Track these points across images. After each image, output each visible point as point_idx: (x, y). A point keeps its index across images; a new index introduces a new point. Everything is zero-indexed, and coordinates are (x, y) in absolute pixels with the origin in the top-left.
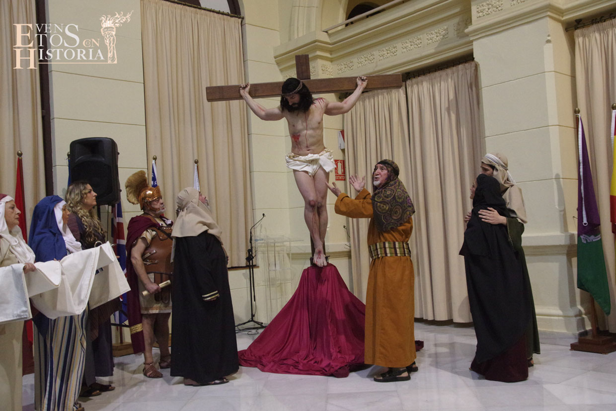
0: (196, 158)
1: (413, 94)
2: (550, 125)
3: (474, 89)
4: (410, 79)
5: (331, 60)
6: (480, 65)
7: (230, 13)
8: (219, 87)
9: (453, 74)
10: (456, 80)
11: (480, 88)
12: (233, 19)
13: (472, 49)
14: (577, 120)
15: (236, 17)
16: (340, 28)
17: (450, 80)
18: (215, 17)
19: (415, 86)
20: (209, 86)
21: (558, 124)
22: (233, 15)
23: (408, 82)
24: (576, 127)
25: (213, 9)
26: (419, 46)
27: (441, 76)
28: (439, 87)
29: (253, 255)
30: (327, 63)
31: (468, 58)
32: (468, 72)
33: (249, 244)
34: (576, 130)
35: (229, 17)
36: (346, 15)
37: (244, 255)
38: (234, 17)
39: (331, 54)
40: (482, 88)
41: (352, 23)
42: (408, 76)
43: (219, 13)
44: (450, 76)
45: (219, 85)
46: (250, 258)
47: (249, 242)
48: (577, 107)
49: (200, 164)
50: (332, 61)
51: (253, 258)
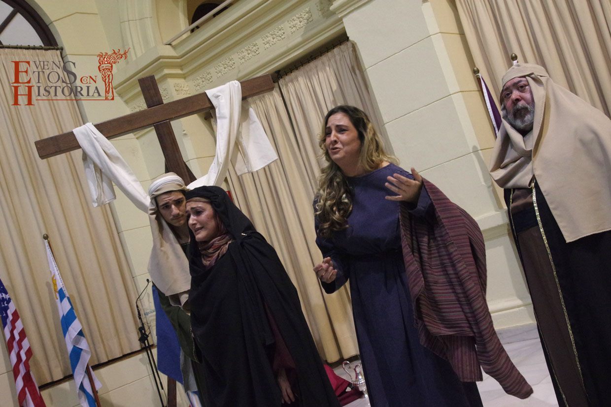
0: (44, 232)
1: (290, 93)
2: (451, 93)
3: (357, 72)
4: (282, 78)
5: (184, 76)
6: (357, 44)
7: (43, 45)
8: (51, 138)
9: (330, 60)
10: (335, 67)
11: (364, 70)
12: (49, 52)
13: (344, 27)
14: (478, 80)
15: (52, 49)
16: (184, 36)
17: (328, 68)
18: (24, 55)
19: (290, 85)
20: (38, 139)
21: (459, 90)
22: (48, 47)
23: (281, 82)
24: (480, 89)
25: (19, 45)
26: (283, 37)
27: (316, 67)
28: (317, 79)
29: (147, 333)
30: (181, 81)
31: (342, 39)
32: (346, 54)
33: (139, 320)
34: (481, 92)
35: (44, 51)
36: (189, 19)
37: (135, 337)
38: (50, 49)
39: (182, 70)
40: (366, 69)
41: (198, 27)
42: (279, 75)
43: (28, 48)
44: (327, 64)
45: (51, 135)
46: (143, 338)
47: (138, 318)
48: (475, 66)
49: (50, 239)
50: (185, 78)
51: (148, 336)
